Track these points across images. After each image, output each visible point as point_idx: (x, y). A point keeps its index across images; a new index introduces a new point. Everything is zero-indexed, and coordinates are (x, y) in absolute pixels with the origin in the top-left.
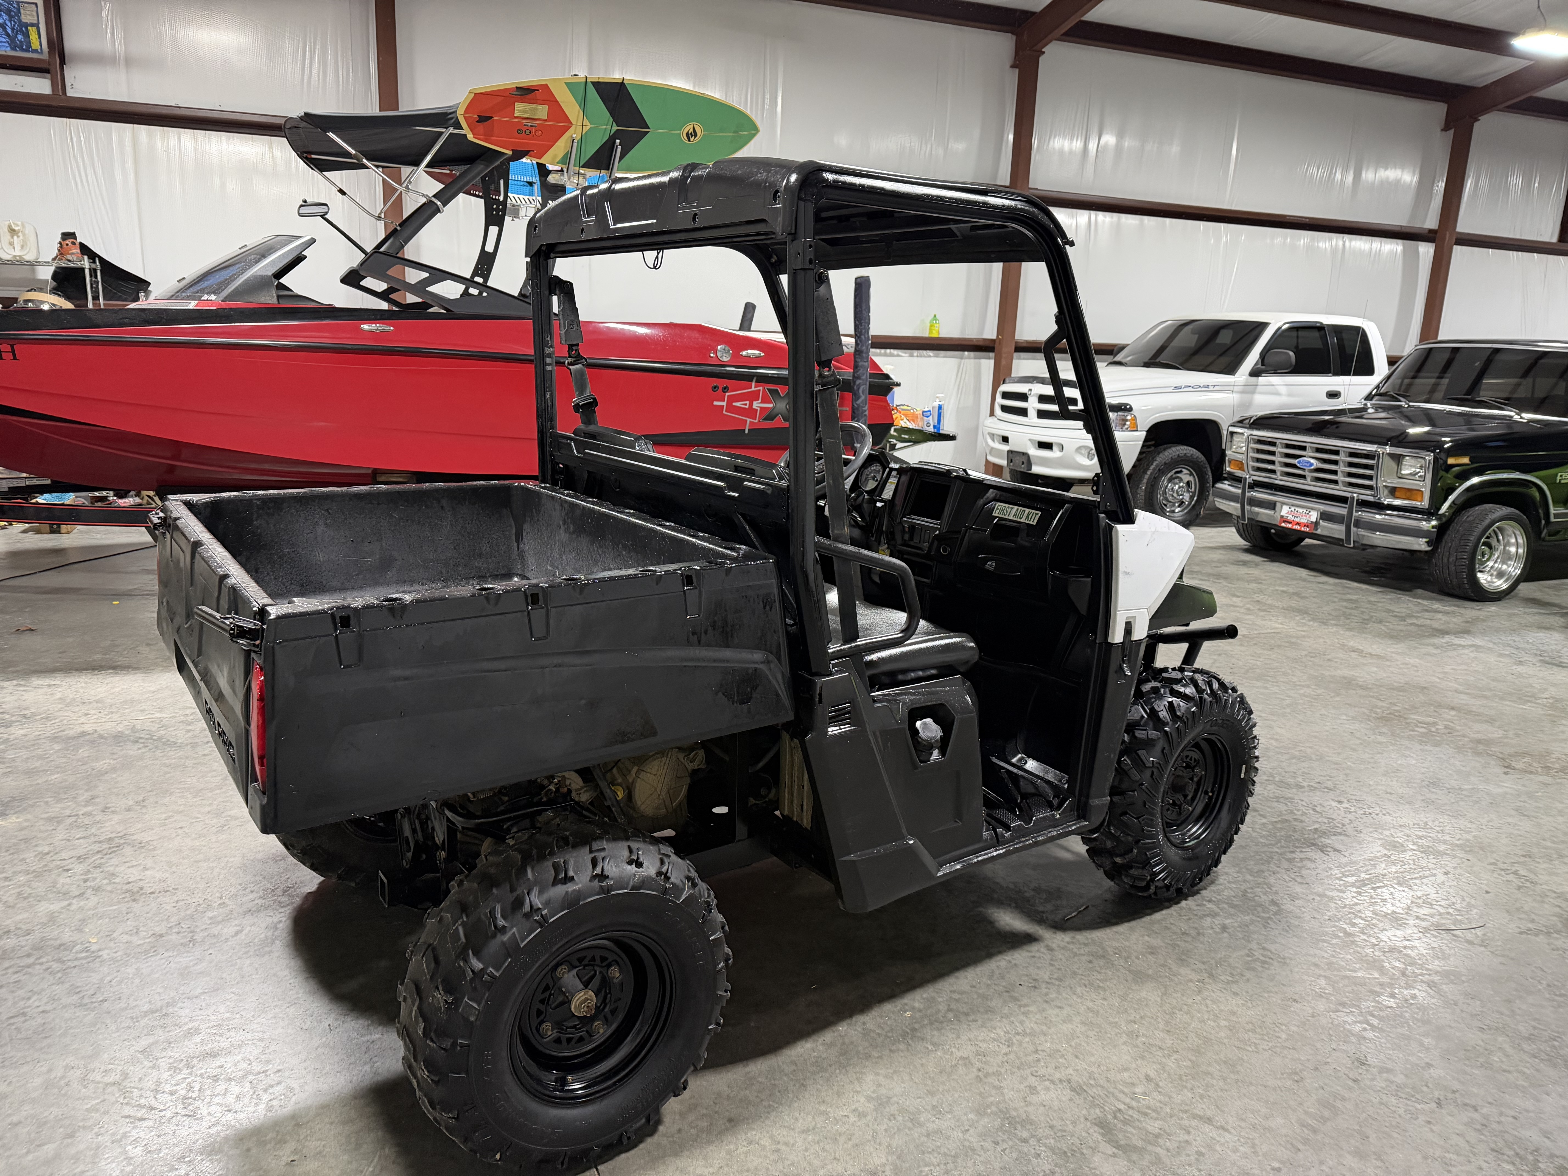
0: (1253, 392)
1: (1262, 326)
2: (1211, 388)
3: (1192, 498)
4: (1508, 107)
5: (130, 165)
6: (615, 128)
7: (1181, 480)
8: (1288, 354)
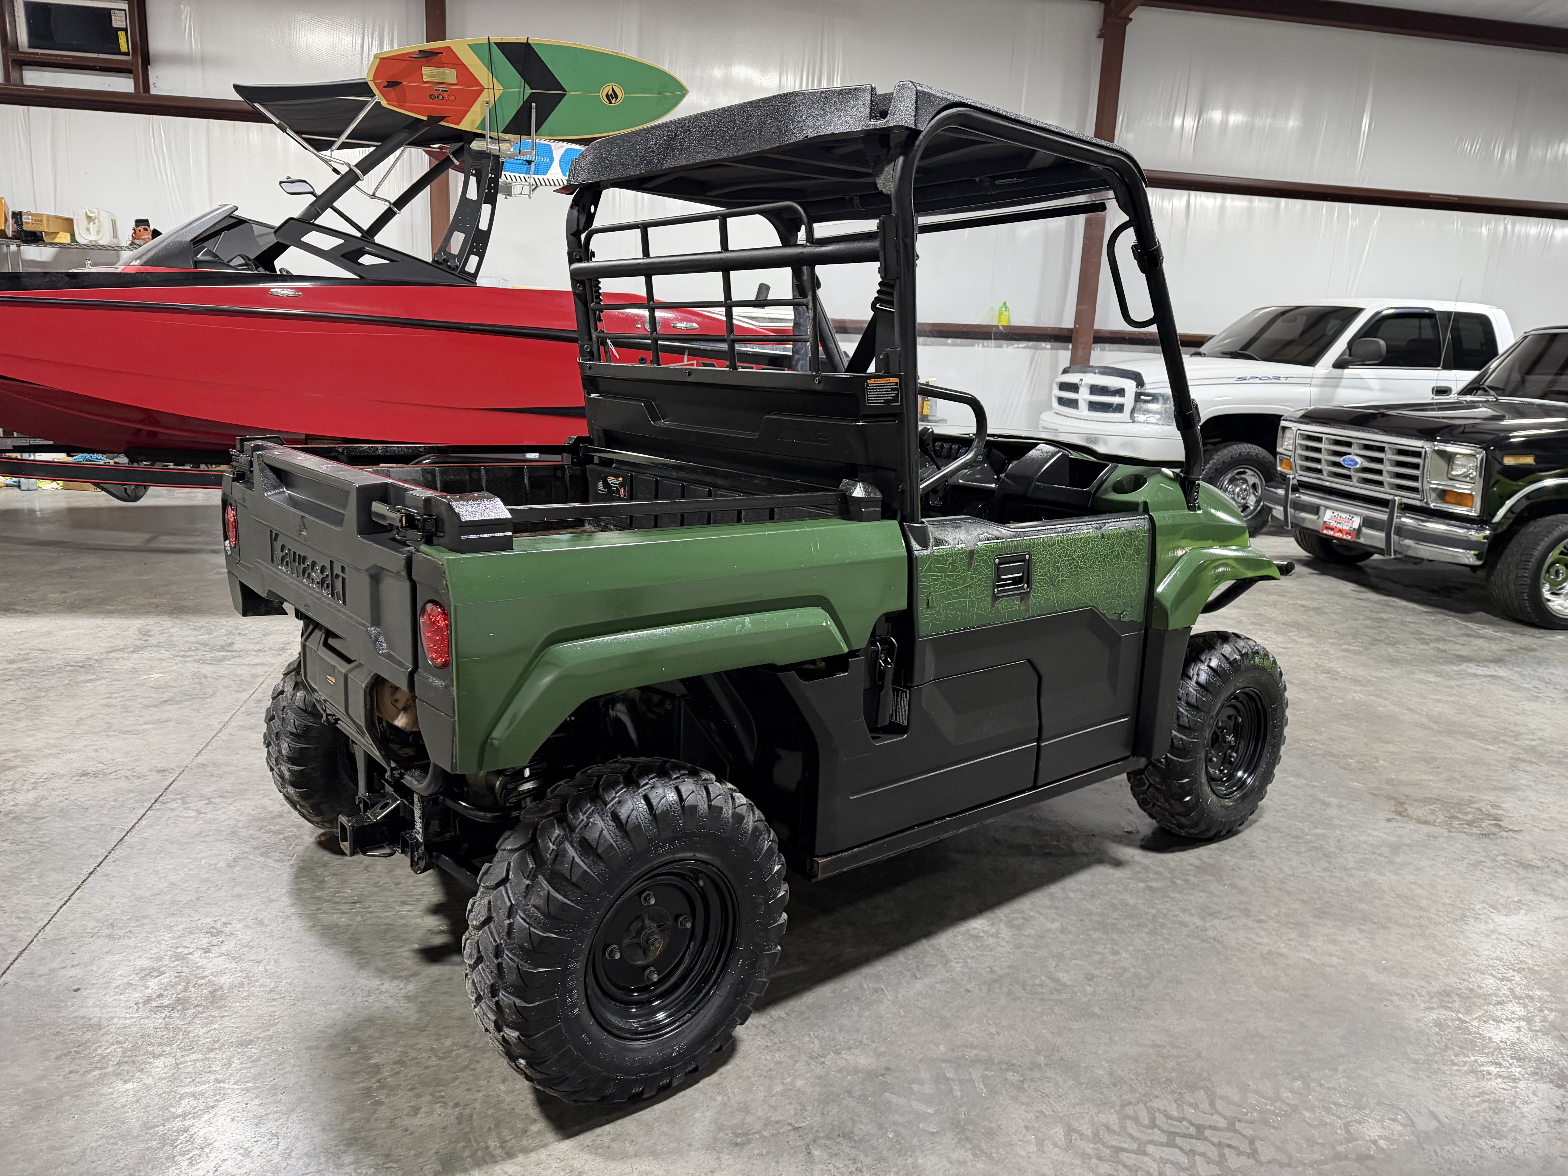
0: (1337, 386)
1: (1356, 312)
2: (1283, 380)
3: (1257, 502)
6: (529, 91)
8: (1378, 342)
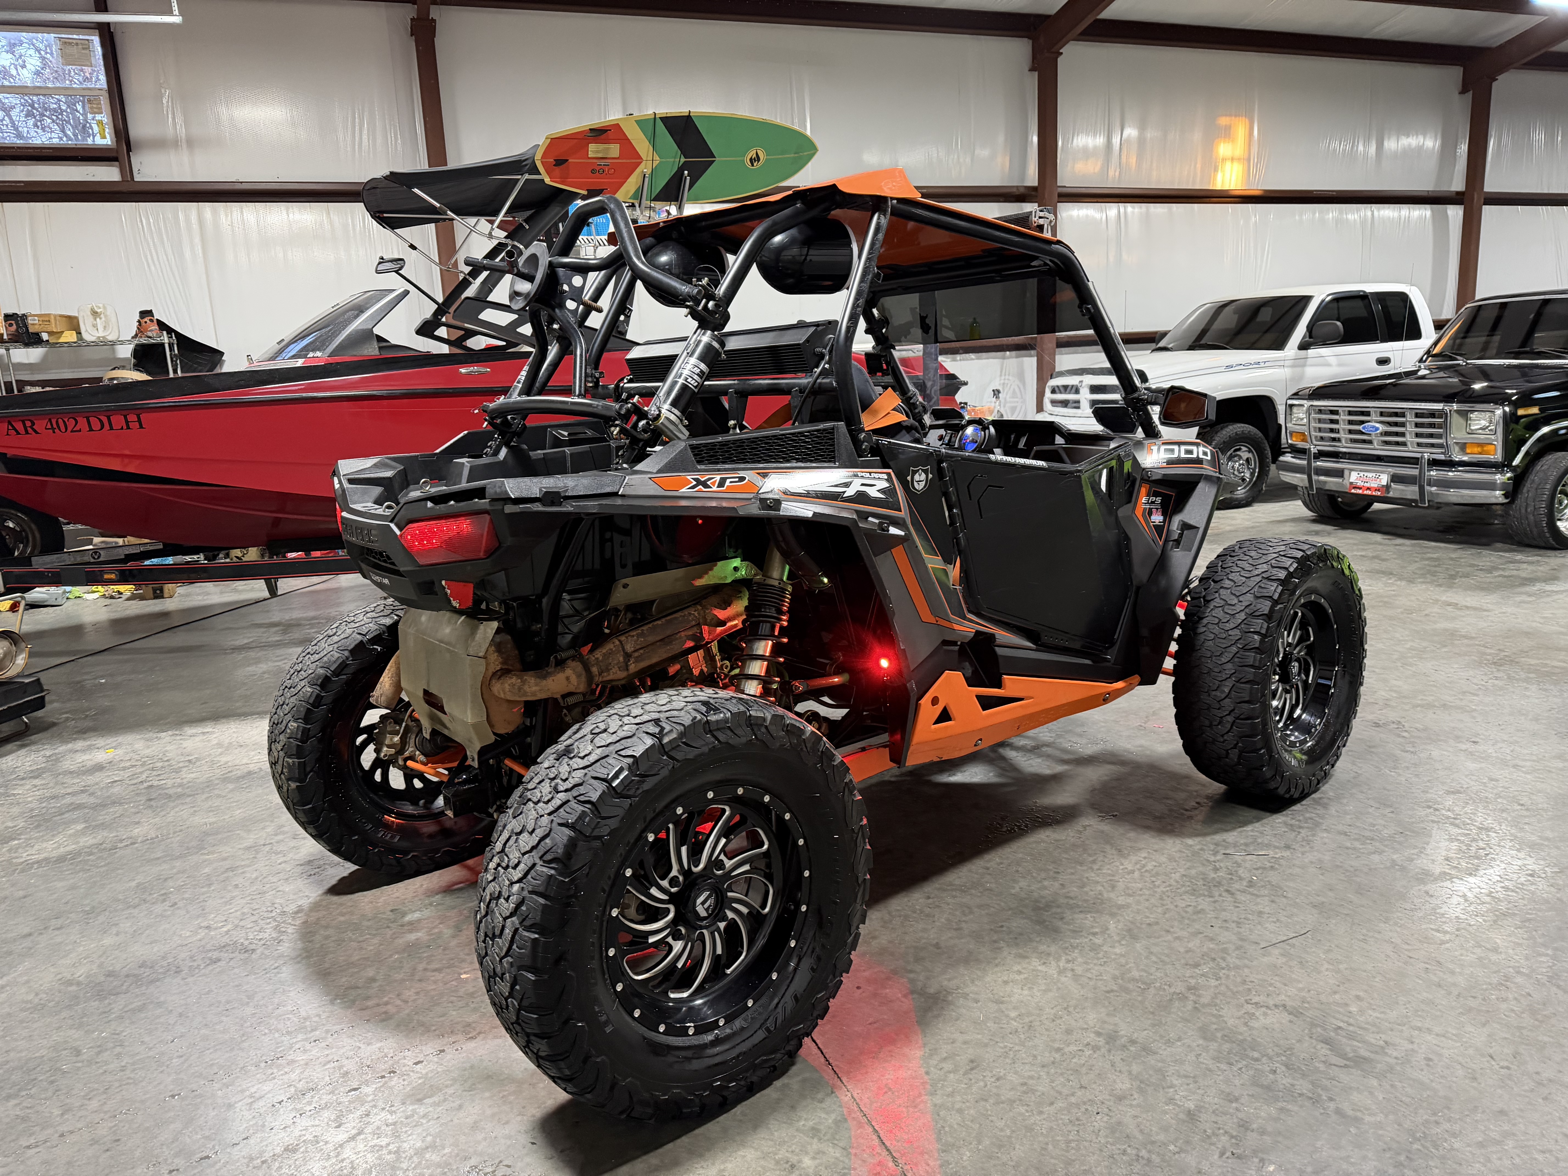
0: (1304, 365)
1: (1306, 299)
2: (1262, 365)
3: (1252, 474)
4: (1525, 64)
5: (197, 240)
6: (683, 160)
7: (1240, 457)
8: (1336, 324)
